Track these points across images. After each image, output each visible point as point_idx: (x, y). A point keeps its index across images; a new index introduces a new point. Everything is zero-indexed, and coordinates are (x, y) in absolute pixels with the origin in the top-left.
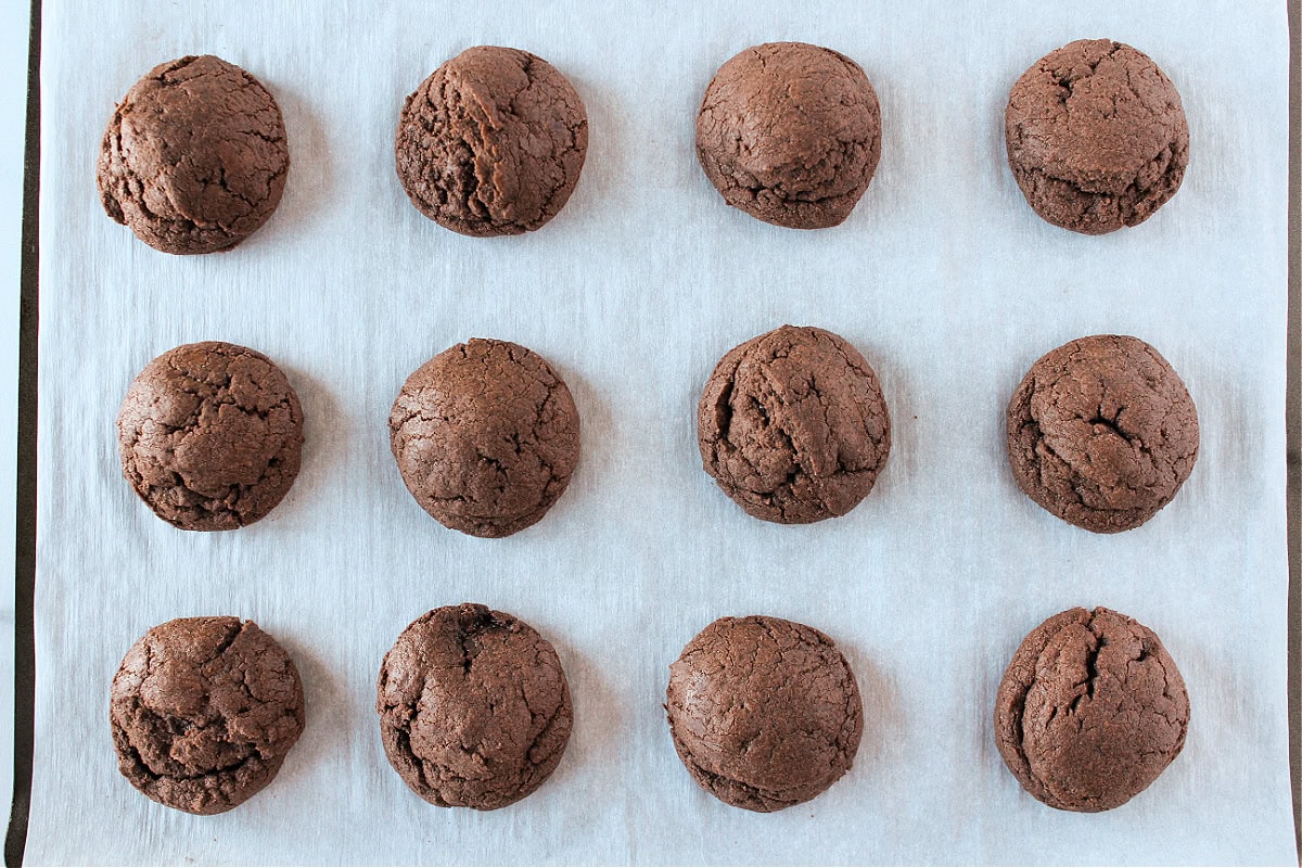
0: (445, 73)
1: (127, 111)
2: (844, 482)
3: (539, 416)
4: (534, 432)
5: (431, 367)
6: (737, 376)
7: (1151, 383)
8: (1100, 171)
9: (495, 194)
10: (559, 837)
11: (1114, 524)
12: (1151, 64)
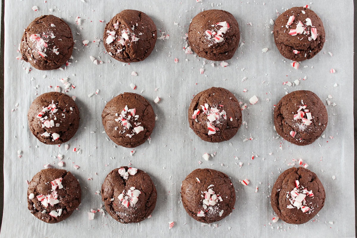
0: (117, 17)
1: (28, 31)
2: (229, 131)
3: (143, 114)
4: (142, 118)
5: (113, 100)
6: (199, 101)
7: (314, 104)
8: (300, 44)
9: (131, 51)
10: (150, 231)
11: (304, 143)
12: (314, 14)
